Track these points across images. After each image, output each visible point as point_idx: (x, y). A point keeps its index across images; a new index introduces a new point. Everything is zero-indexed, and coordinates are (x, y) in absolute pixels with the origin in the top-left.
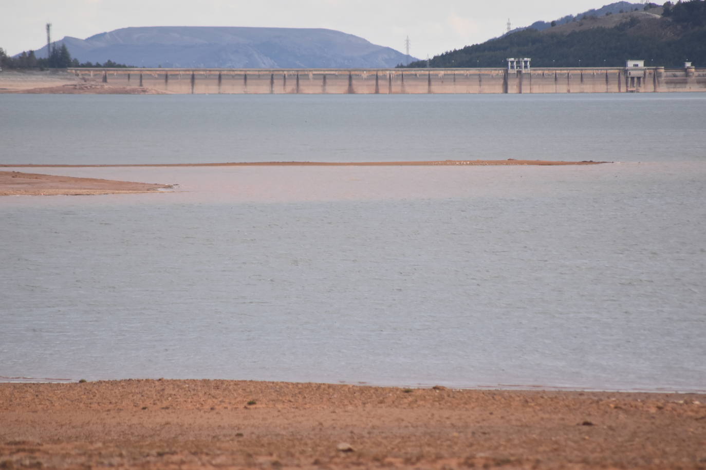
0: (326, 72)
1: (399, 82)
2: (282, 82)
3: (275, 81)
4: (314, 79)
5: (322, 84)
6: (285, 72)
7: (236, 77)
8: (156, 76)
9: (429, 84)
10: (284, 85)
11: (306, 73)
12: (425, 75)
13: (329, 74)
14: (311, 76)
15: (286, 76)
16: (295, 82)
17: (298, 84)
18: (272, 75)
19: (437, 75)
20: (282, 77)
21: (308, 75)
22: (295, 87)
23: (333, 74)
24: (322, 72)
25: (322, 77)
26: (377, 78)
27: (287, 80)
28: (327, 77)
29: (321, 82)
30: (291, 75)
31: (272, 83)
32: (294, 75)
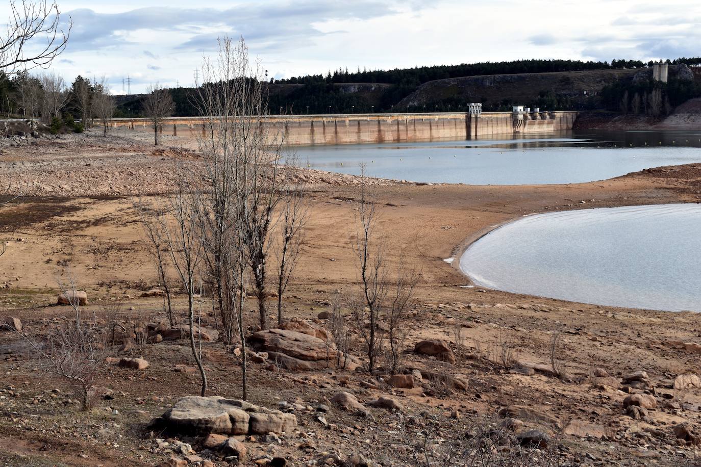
0: (360, 118)
1: (412, 128)
2: (321, 130)
3: (315, 129)
4: (350, 125)
5: (357, 131)
6: (324, 119)
7: (277, 125)
8: (193, 127)
9: (431, 129)
10: (324, 133)
11: (343, 119)
12: (427, 119)
13: (363, 120)
14: (347, 122)
15: (325, 123)
16: (333, 129)
17: (336, 133)
18: (312, 122)
19: (434, 119)
20: (322, 124)
21: (345, 121)
22: (334, 135)
23: (366, 120)
24: (356, 118)
25: (357, 123)
26: (398, 124)
27: (326, 128)
28: (361, 123)
29: (355, 129)
30: (329, 121)
31: (312, 132)
32: (332, 122)
